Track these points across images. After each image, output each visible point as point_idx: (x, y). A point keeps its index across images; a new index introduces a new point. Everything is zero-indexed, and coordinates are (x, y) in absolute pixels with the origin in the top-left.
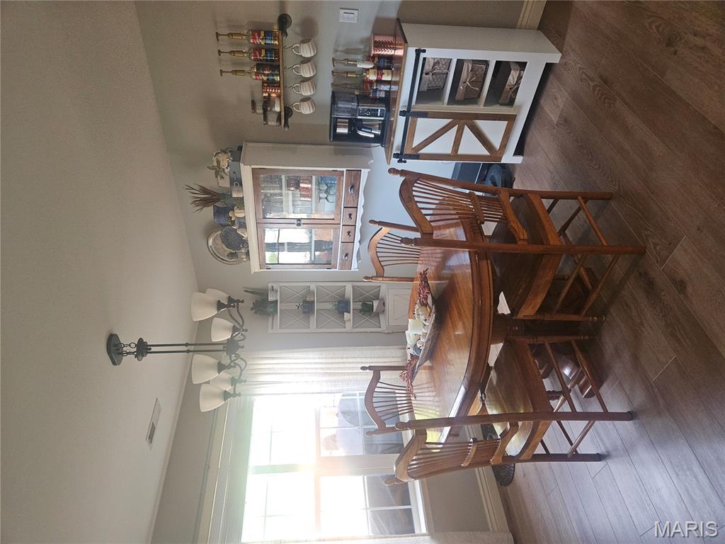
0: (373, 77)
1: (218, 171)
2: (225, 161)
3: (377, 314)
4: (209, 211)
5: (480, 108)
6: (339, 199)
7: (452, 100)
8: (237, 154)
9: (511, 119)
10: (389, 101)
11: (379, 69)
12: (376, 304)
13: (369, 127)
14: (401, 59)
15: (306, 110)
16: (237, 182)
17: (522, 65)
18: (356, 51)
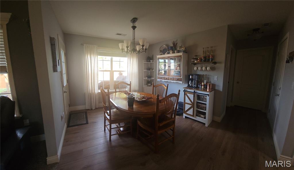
0: (202, 84)
1: (181, 47)
2: (183, 49)
3: (147, 85)
4: (172, 45)
5: (195, 109)
6: (175, 76)
7: (197, 102)
8: (185, 52)
9: (193, 116)
10: (197, 88)
11: (204, 85)
12: (150, 84)
13: (191, 83)
14: (206, 91)
15: (195, 68)
16: (179, 52)
17: (205, 118)
18: (208, 80)
